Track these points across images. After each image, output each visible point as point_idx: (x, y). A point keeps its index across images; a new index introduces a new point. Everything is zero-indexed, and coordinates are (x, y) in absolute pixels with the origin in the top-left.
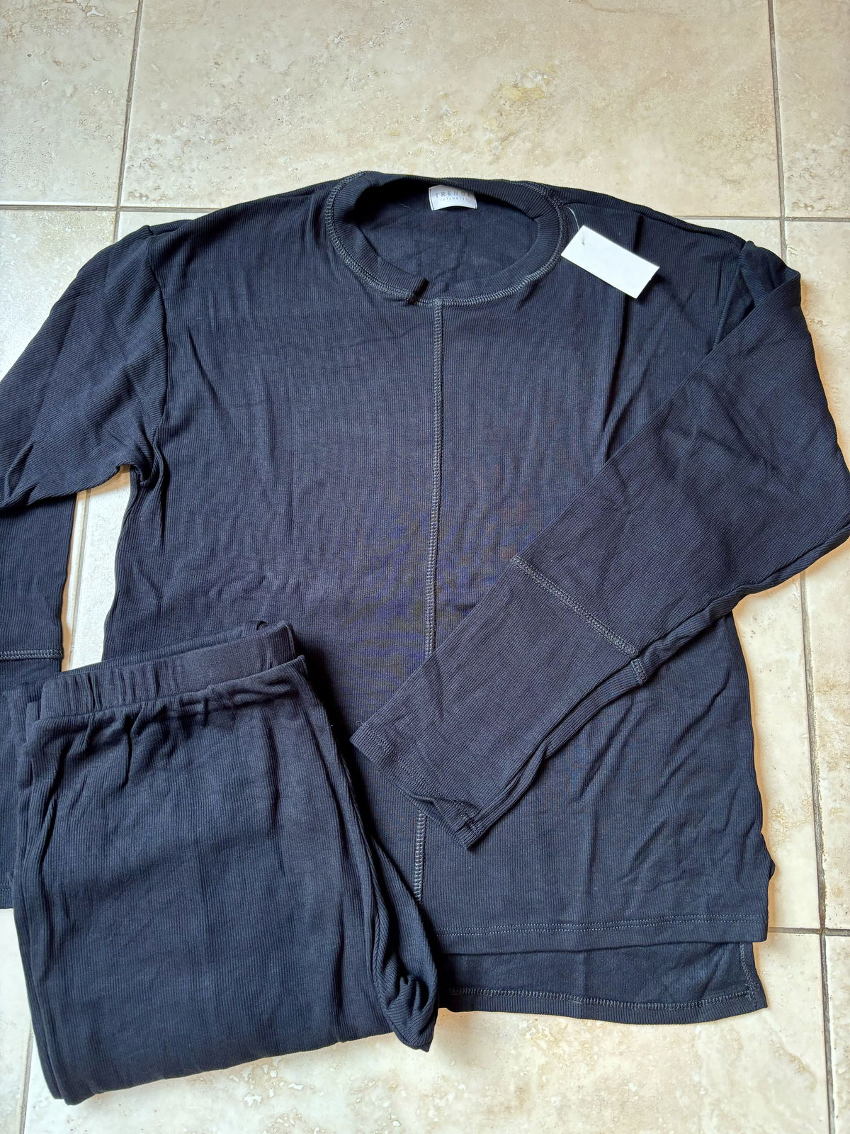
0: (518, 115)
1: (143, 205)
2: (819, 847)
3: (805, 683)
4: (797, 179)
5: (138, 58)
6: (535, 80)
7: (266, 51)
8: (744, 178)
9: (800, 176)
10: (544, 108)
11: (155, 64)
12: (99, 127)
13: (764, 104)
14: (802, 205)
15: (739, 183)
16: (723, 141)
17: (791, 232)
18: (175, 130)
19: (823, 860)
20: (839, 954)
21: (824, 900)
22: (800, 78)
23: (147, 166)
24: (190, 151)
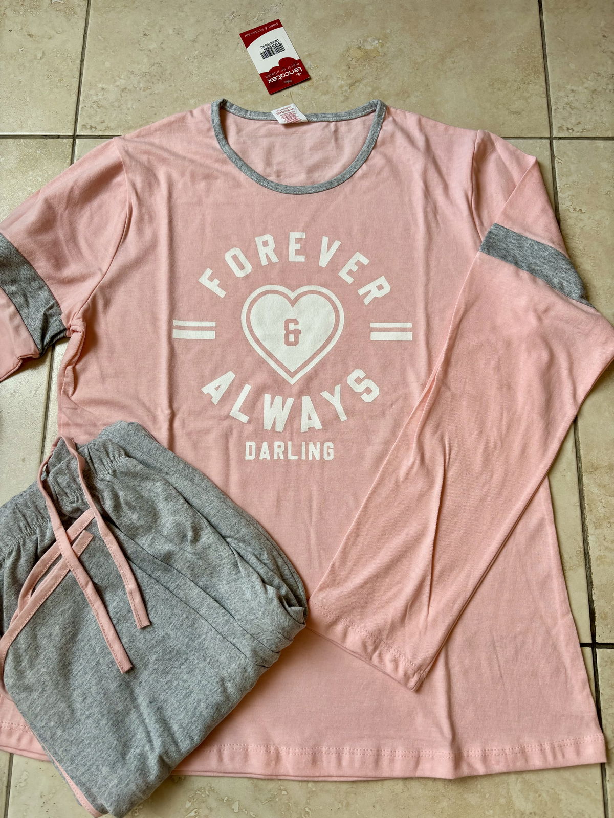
0: (361, 68)
1: (93, 134)
2: (590, 583)
3: (576, 467)
4: (561, 111)
5: (88, 32)
6: (373, 43)
7: (181, 25)
8: (523, 111)
9: (564, 108)
10: (380, 63)
11: (101, 36)
12: (60, 80)
13: (536, 59)
14: (566, 129)
15: (520, 113)
16: (508, 84)
17: (558, 147)
18: (115, 81)
19: (593, 593)
20: (607, 661)
21: (595, 623)
22: (562, 41)
23: (95, 106)
24: (127, 96)
